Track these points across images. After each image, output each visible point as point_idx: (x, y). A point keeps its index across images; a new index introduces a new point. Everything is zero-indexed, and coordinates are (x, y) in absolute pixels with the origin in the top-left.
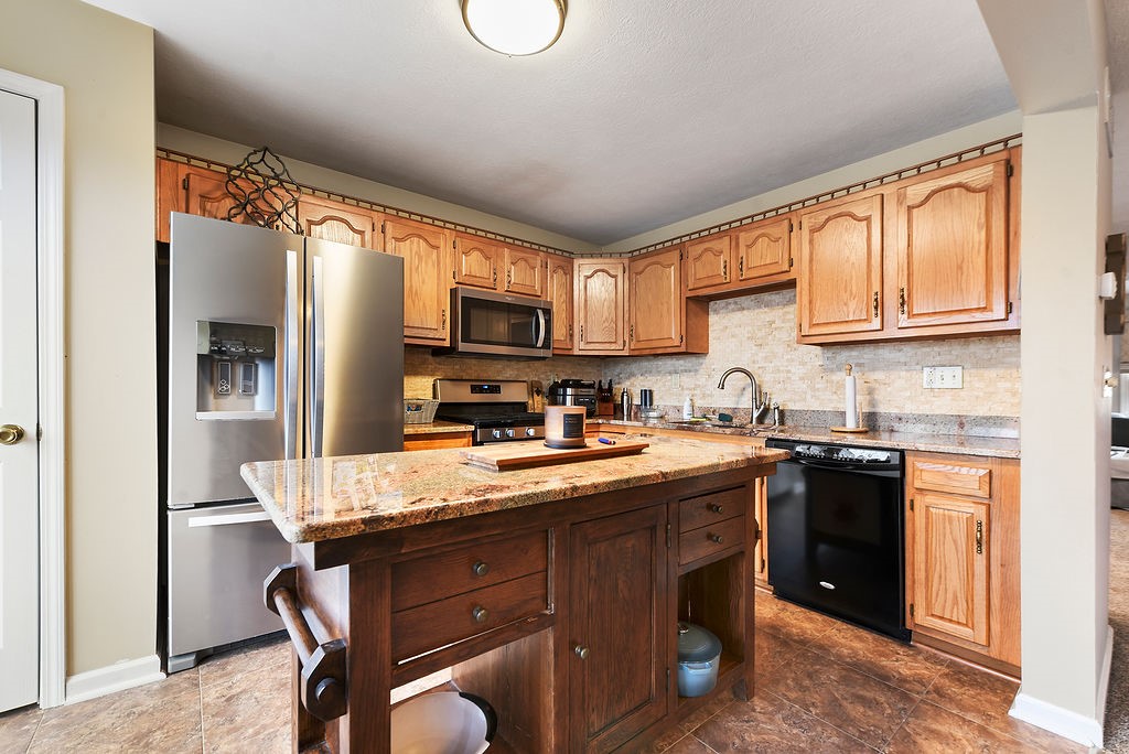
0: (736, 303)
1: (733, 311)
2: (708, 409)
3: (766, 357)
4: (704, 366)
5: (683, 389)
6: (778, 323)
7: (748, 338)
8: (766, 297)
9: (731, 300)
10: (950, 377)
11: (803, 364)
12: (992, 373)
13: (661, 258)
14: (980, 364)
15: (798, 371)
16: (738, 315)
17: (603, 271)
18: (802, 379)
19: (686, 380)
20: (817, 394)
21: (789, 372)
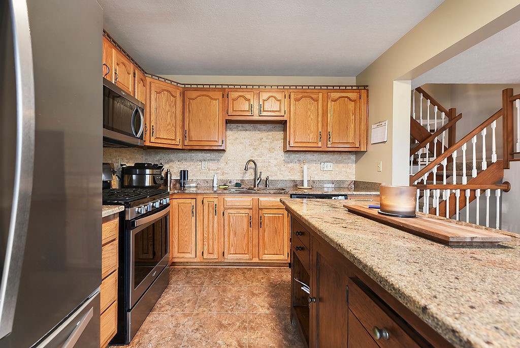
0: (243, 127)
1: (241, 130)
2: (227, 181)
3: (258, 155)
4: (223, 158)
5: (209, 170)
6: (264, 139)
7: (249, 145)
8: (259, 126)
9: (239, 125)
10: (329, 166)
11: (276, 159)
12: (341, 165)
13: (210, 94)
14: (338, 162)
15: (273, 162)
16: (244, 133)
17: (167, 91)
18: (275, 166)
19: (212, 165)
20: (282, 172)
21: (269, 162)
